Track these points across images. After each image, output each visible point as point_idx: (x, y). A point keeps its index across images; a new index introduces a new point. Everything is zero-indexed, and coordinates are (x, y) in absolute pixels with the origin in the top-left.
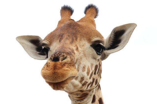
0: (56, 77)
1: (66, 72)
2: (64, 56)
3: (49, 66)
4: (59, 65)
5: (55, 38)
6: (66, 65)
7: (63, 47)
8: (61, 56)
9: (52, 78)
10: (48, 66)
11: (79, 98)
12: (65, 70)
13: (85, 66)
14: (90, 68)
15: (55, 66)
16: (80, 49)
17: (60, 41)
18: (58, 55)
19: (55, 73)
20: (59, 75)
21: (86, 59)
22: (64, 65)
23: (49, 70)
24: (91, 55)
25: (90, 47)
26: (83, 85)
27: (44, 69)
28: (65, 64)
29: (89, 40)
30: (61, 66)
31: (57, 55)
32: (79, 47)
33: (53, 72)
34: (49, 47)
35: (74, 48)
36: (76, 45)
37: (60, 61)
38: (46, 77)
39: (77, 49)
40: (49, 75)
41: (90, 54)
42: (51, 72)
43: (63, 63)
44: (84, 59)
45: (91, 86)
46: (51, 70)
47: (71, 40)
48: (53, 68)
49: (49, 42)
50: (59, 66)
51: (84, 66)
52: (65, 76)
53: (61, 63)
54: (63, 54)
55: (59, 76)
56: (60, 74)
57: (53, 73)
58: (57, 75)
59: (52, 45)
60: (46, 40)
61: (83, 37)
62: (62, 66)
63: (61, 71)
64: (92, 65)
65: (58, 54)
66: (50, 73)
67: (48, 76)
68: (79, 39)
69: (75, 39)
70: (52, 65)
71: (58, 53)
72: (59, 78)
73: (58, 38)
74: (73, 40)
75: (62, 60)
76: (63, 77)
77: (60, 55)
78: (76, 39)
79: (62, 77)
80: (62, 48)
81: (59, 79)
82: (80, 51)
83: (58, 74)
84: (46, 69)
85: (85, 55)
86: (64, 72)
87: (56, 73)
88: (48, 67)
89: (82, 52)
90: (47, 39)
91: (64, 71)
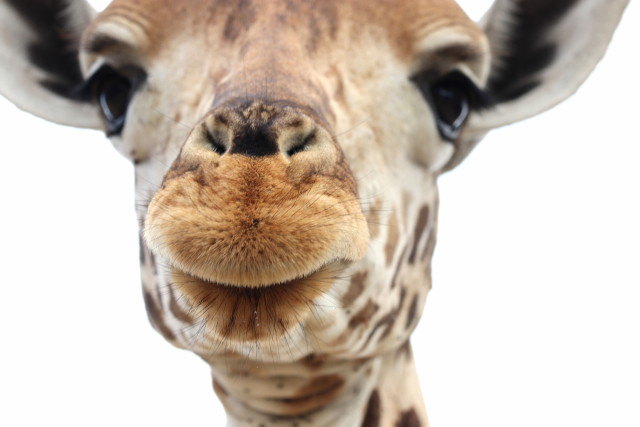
0: (261, 252)
1: (322, 221)
2: (297, 123)
3: (216, 179)
4: (280, 178)
5: (184, 10)
6: (321, 184)
7: (272, 69)
8: (281, 126)
9: (237, 254)
10: (208, 179)
11: (287, 401)
12: (315, 210)
13: (379, 202)
14: (399, 215)
15: (256, 183)
16: (352, 92)
17: (229, 34)
18: (264, 115)
19: (257, 221)
20: (280, 239)
21: (386, 160)
22: (309, 179)
23: (216, 208)
24: (405, 141)
25: (409, 85)
26: (357, 321)
27: (180, 199)
28: (314, 176)
29: (404, 42)
30: (290, 187)
31: (259, 116)
32: (347, 82)
33: (244, 218)
34: (143, 63)
35: (329, 85)
36: (334, 70)
37: (283, 156)
38: (201, 249)
39: (340, 91)
40: (222, 235)
41: (402, 132)
42: (231, 216)
43: (302, 171)
44: (374, 157)
45: (386, 333)
46: (233, 206)
47: (305, 31)
48: (238, 193)
49: (148, 32)
50: (280, 185)
51: (373, 200)
52: (317, 245)
53: (289, 170)
54: (294, 115)
55: (282, 246)
56: (291, 229)
57: (243, 223)
58: (272, 240)
59: (164, 52)
60: (125, 17)
61: (372, 18)
62: (297, 186)
63: (290, 212)
64: (407, 199)
65: (262, 109)
66: (224, 225)
67: (213, 242)
68: (345, 27)
69: (324, 25)
70: (233, 174)
71: (256, 105)
72: (281, 257)
73: (213, 11)
74: (316, 33)
75: (291, 152)
76: (308, 250)
77: (274, 116)
78: (334, 31)
79: (298, 248)
80: (273, 79)
81: (281, 264)
82: (355, 109)
83: (279, 233)
84: (195, 198)
85: (378, 135)
86: (314, 220)
87: (262, 224)
88: (206, 189)
89: (364, 116)
90: (133, 15)
91: (309, 216)
